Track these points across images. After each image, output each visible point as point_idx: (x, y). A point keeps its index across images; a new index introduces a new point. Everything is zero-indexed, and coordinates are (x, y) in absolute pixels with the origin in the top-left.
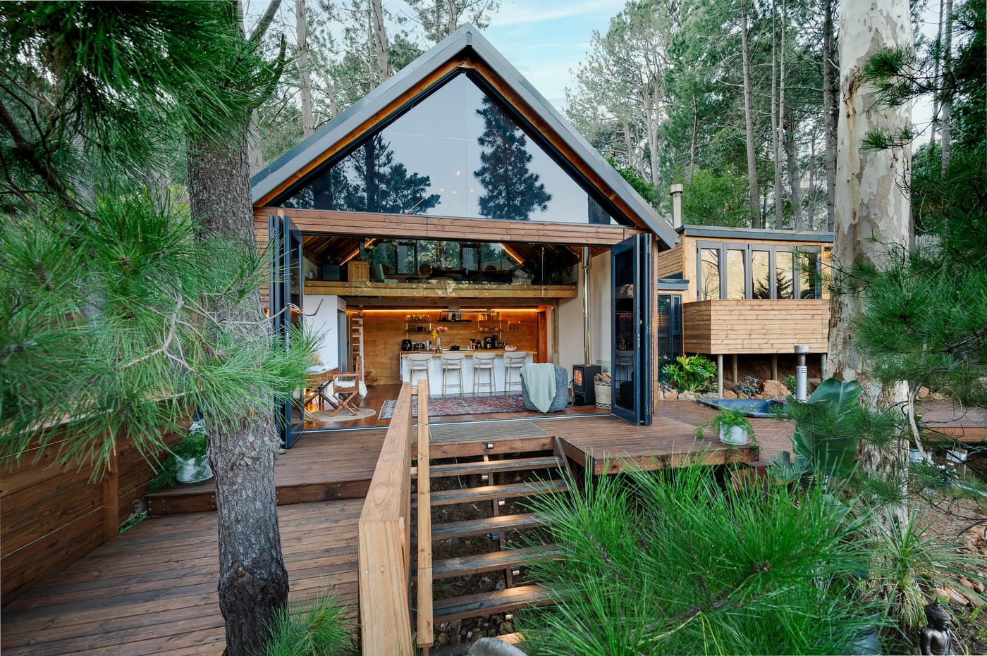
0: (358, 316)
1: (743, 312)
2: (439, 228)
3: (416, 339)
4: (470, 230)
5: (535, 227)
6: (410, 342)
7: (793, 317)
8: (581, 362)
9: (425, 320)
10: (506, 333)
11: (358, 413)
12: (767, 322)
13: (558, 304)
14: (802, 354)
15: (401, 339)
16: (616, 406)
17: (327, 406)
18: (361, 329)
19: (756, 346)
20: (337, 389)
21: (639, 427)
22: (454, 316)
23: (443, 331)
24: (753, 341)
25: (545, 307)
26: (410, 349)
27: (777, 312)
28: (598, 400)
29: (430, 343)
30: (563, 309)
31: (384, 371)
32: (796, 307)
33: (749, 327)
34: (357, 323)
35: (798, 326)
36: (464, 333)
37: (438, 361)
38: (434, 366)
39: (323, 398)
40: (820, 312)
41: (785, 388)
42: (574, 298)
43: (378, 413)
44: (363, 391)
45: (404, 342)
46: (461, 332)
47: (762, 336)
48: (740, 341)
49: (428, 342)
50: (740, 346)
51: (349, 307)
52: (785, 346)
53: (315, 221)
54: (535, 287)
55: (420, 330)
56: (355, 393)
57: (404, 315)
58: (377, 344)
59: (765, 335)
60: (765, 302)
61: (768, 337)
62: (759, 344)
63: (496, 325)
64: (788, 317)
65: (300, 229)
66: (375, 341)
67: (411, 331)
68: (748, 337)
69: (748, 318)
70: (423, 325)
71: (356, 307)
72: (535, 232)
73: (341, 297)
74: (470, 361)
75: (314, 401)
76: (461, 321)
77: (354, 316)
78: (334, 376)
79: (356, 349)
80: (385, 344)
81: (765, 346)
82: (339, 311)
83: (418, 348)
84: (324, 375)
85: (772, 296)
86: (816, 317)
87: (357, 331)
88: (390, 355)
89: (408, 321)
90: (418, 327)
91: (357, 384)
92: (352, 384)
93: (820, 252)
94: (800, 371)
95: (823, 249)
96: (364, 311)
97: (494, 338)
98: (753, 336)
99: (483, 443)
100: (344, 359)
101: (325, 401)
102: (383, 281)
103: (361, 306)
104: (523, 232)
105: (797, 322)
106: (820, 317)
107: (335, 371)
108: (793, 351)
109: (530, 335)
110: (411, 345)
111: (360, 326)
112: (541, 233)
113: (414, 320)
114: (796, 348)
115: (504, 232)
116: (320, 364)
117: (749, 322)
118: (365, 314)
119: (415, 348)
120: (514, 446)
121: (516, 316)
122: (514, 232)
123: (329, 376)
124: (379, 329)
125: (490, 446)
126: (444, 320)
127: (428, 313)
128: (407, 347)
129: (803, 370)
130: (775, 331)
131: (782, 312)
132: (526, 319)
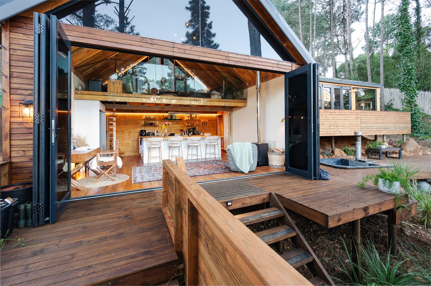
0: (113, 116)
1: (327, 116)
2: (182, 51)
3: (148, 130)
4: (203, 54)
5: (243, 57)
6: (145, 131)
7: (349, 118)
8: (256, 141)
9: (154, 119)
10: (200, 126)
11: (116, 178)
12: (338, 121)
13: (232, 111)
14: (359, 136)
15: (139, 130)
16: (289, 167)
17: (91, 174)
18: (114, 124)
19: (333, 132)
20: (100, 163)
21: (313, 182)
22: (172, 116)
23: (169, 124)
24: (332, 130)
25: (223, 113)
26: (145, 135)
27: (341, 116)
28: (270, 163)
29: (157, 132)
30: (235, 113)
31: (129, 148)
32: (349, 114)
33: (330, 123)
34: (112, 120)
35: (351, 123)
36: (178, 126)
37: (166, 142)
38: (164, 145)
39: (87, 168)
40: (359, 116)
41: (344, 152)
42: (245, 107)
43: (131, 178)
44: (120, 163)
45: (142, 131)
46: (175, 126)
47: (335, 128)
48: (326, 130)
49: (156, 131)
50: (326, 133)
51: (107, 110)
52: (347, 132)
53: (83, 35)
54: (225, 100)
55: (151, 124)
56: (114, 165)
57: (141, 116)
58: (124, 132)
59: (336, 127)
60: (329, 111)
61: (338, 128)
62: (334, 131)
63: (195, 122)
64: (346, 118)
65: (70, 40)
66: (123, 131)
67: (145, 125)
68: (329, 128)
69: (329, 118)
70: (153, 122)
71: (111, 110)
72: (243, 61)
73: (103, 102)
74: (185, 142)
75: (81, 170)
76: (175, 119)
77: (110, 116)
78: (97, 154)
79: (111, 136)
80: (130, 132)
81: (336, 132)
82: (100, 111)
83: (150, 135)
84: (89, 154)
85: (332, 108)
86: (358, 119)
87: (112, 124)
88: (132, 139)
89: (144, 120)
90: (150, 123)
91: (116, 158)
92: (111, 159)
93: (351, 89)
94: (358, 144)
95: (352, 88)
96: (117, 113)
97: (194, 129)
98: (331, 128)
99: (224, 202)
100: (104, 142)
101: (90, 170)
102: (132, 93)
103: (115, 109)
104: (236, 60)
105: (350, 121)
106: (359, 119)
107: (98, 150)
108: (353, 135)
109: (213, 128)
110: (146, 133)
111: (114, 122)
112: (247, 61)
113: (147, 119)
114: (355, 133)
115: (224, 58)
116: (86, 145)
117: (329, 121)
118: (116, 115)
119: (148, 135)
120: (245, 202)
121: (205, 118)
122: (231, 59)
123: (93, 154)
124: (126, 124)
125: (229, 204)
126: (166, 119)
127: (156, 115)
128: (143, 134)
129: (359, 144)
130: (341, 125)
131: (344, 116)
132: (211, 120)
